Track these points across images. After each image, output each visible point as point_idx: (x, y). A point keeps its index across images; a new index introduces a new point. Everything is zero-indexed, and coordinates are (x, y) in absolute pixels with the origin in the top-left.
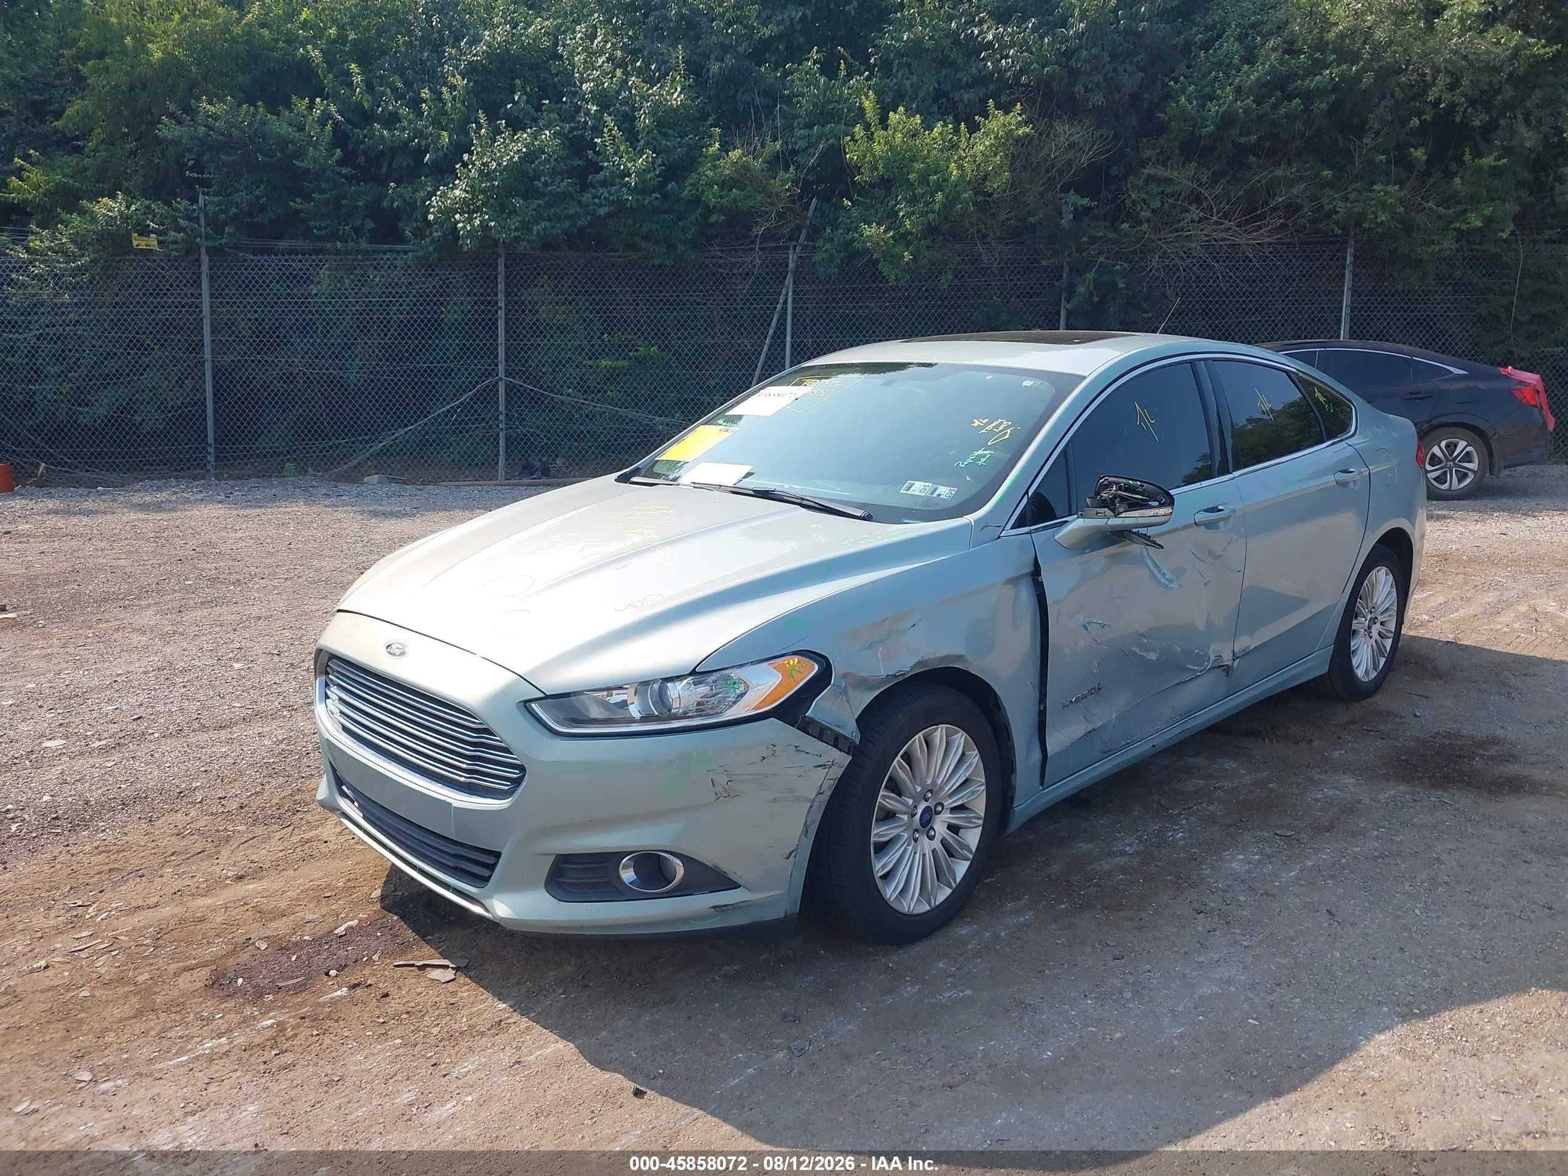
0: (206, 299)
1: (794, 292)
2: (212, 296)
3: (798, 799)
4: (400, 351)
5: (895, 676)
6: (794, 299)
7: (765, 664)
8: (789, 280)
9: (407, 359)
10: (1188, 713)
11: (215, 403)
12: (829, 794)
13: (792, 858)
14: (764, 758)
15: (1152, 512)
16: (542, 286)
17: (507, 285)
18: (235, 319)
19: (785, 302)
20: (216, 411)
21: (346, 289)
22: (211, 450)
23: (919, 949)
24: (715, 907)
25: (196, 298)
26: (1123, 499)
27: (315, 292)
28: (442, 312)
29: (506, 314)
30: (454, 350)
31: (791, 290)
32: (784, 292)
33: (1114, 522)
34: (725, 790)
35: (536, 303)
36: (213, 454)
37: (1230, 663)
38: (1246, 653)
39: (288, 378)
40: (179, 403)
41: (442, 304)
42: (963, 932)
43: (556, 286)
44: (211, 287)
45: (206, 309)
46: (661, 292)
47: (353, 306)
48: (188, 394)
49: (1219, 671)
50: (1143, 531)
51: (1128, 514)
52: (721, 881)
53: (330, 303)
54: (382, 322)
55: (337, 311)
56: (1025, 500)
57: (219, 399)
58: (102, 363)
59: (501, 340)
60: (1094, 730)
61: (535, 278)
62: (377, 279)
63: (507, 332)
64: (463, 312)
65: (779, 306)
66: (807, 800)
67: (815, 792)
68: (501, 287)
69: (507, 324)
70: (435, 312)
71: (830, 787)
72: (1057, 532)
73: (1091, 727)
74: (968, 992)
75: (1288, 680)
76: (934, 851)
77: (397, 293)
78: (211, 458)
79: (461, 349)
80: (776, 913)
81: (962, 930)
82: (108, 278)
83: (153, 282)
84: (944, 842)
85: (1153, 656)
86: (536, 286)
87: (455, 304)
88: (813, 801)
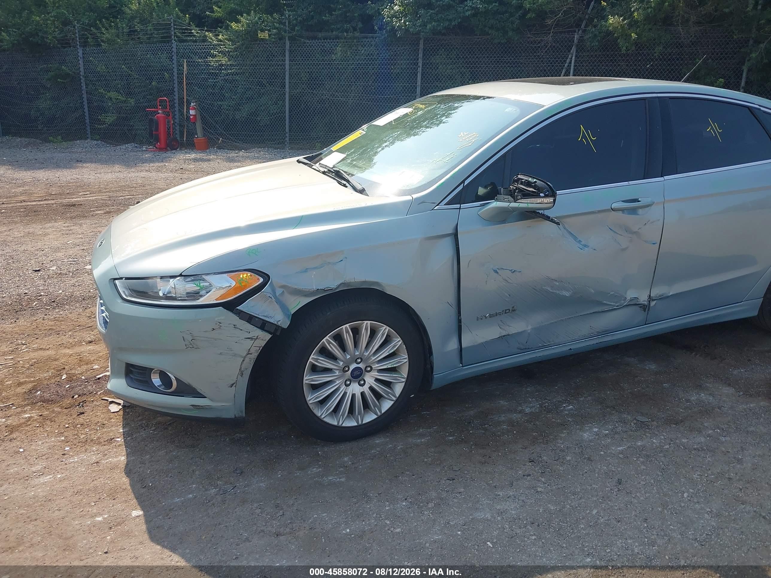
0: (287, 62)
1: (576, 56)
2: (290, 60)
3: (235, 355)
4: (372, 89)
5: (324, 290)
6: (576, 61)
7: (225, 275)
8: (574, 50)
9: (375, 93)
10: (606, 332)
11: (290, 112)
12: (256, 354)
13: (233, 387)
14: (214, 329)
15: (539, 200)
16: (441, 55)
17: (424, 55)
18: (300, 72)
19: (570, 63)
20: (290, 116)
21: (348, 57)
22: (287, 135)
23: (343, 447)
24: (193, 406)
25: (284, 62)
26: (521, 191)
27: (334, 58)
28: (392, 69)
29: (422, 70)
30: (400, 88)
31: (574, 55)
32: (570, 56)
33: (514, 205)
34: (191, 344)
35: (438, 64)
36: (288, 137)
37: (646, 303)
38: (662, 298)
39: (321, 101)
40: (275, 112)
41: (392, 64)
42: (377, 442)
43: (448, 55)
44: (290, 56)
45: (287, 67)
46: (502, 57)
47: (351, 65)
48: (279, 108)
49: (636, 308)
50: (540, 212)
51: (523, 201)
52: (194, 393)
53: (341, 64)
54: (364, 74)
55: (344, 68)
56: (461, 187)
57: (292, 110)
58: (245, 92)
59: (419, 83)
60: (509, 335)
61: (438, 50)
62: (363, 52)
63: (422, 79)
64: (402, 68)
65: (566, 65)
66: (241, 356)
67: (246, 353)
68: (421, 55)
69: (422, 75)
70: (389, 69)
71: (256, 351)
72: (480, 209)
73: (504, 333)
74: (343, 480)
75: (714, 317)
76: (363, 394)
77: (371, 59)
78: (287, 139)
79: (403, 88)
80: (230, 415)
81: (378, 440)
82: (249, 52)
83: (267, 54)
84: (371, 389)
85: (567, 294)
86: (438, 55)
87: (398, 64)
88: (245, 357)
